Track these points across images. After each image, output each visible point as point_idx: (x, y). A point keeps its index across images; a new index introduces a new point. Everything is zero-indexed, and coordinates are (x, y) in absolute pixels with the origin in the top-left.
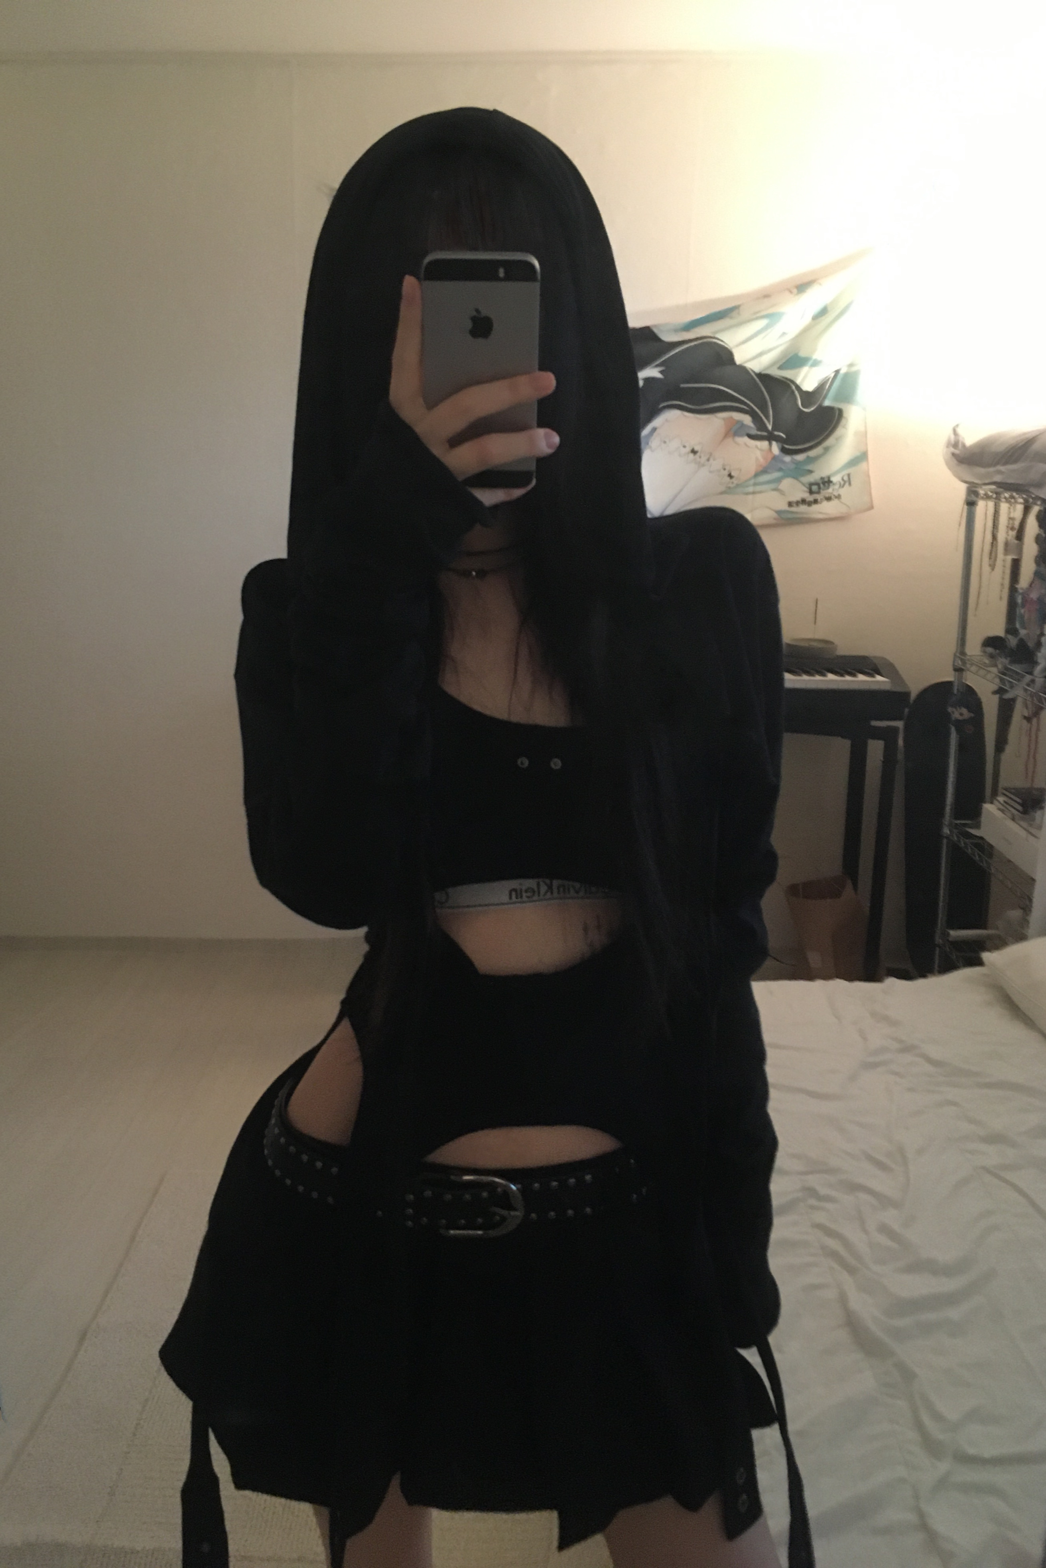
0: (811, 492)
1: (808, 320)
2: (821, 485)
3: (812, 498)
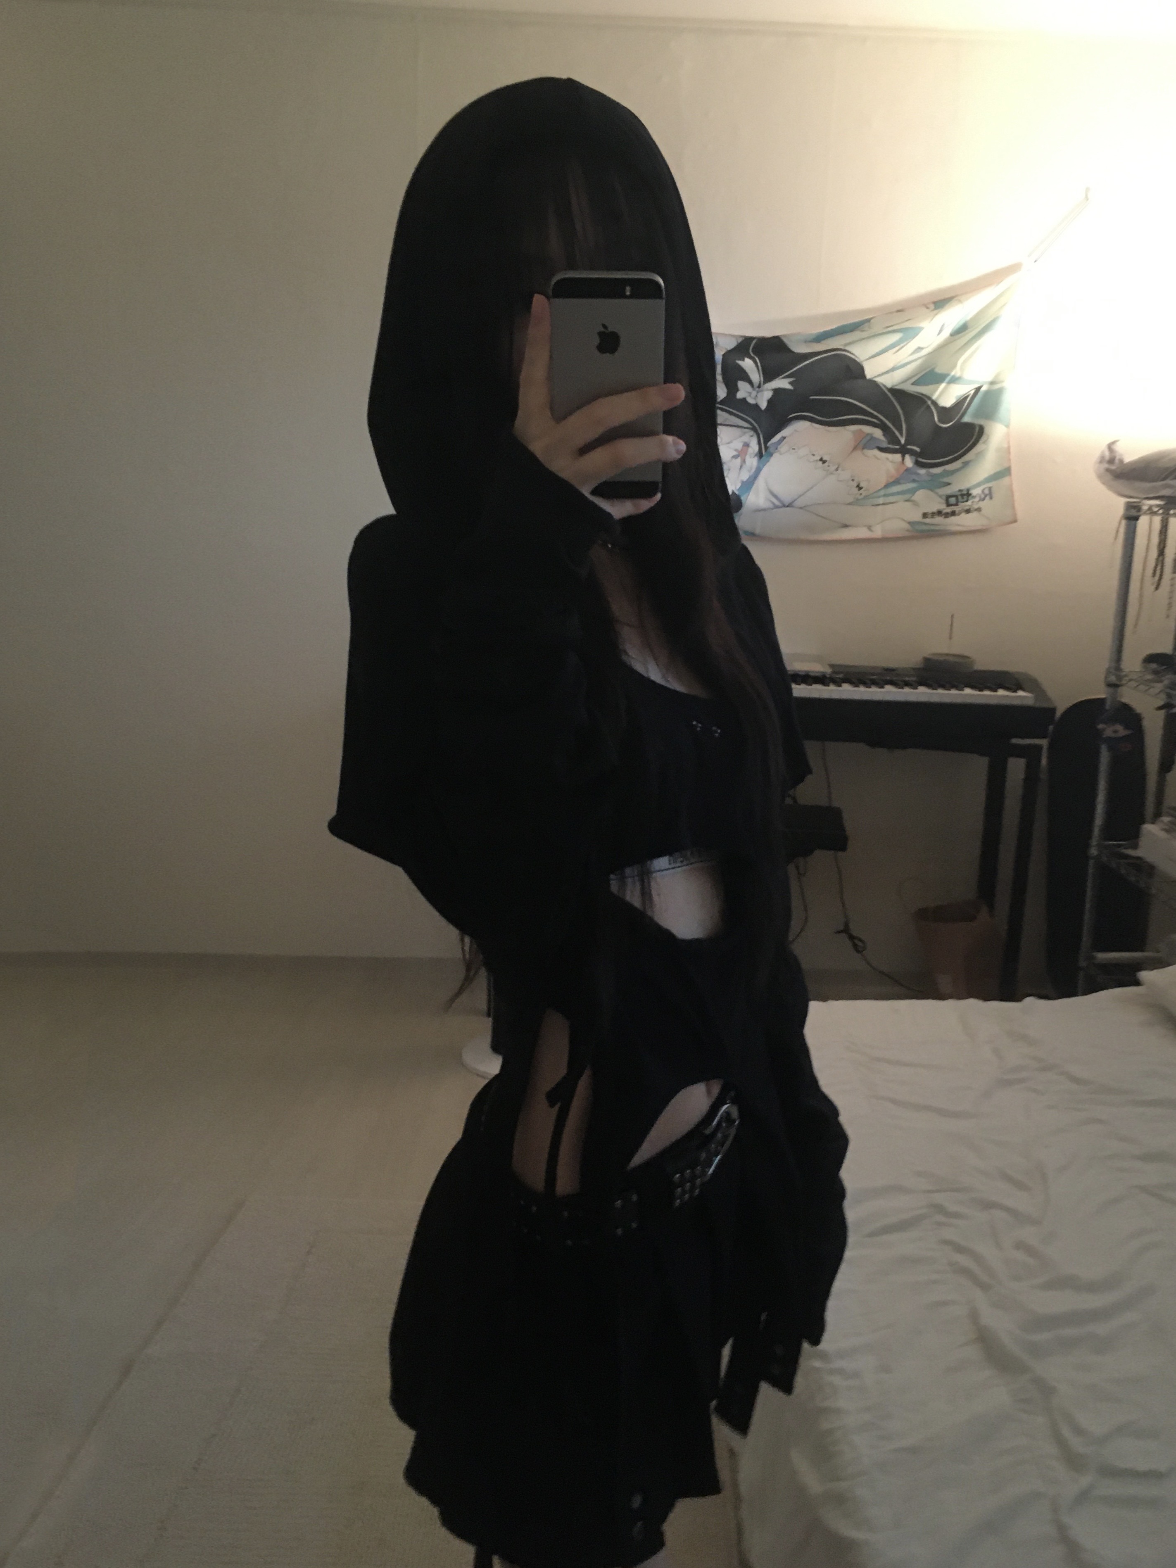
0: (948, 505)
2: (960, 497)
3: (949, 510)
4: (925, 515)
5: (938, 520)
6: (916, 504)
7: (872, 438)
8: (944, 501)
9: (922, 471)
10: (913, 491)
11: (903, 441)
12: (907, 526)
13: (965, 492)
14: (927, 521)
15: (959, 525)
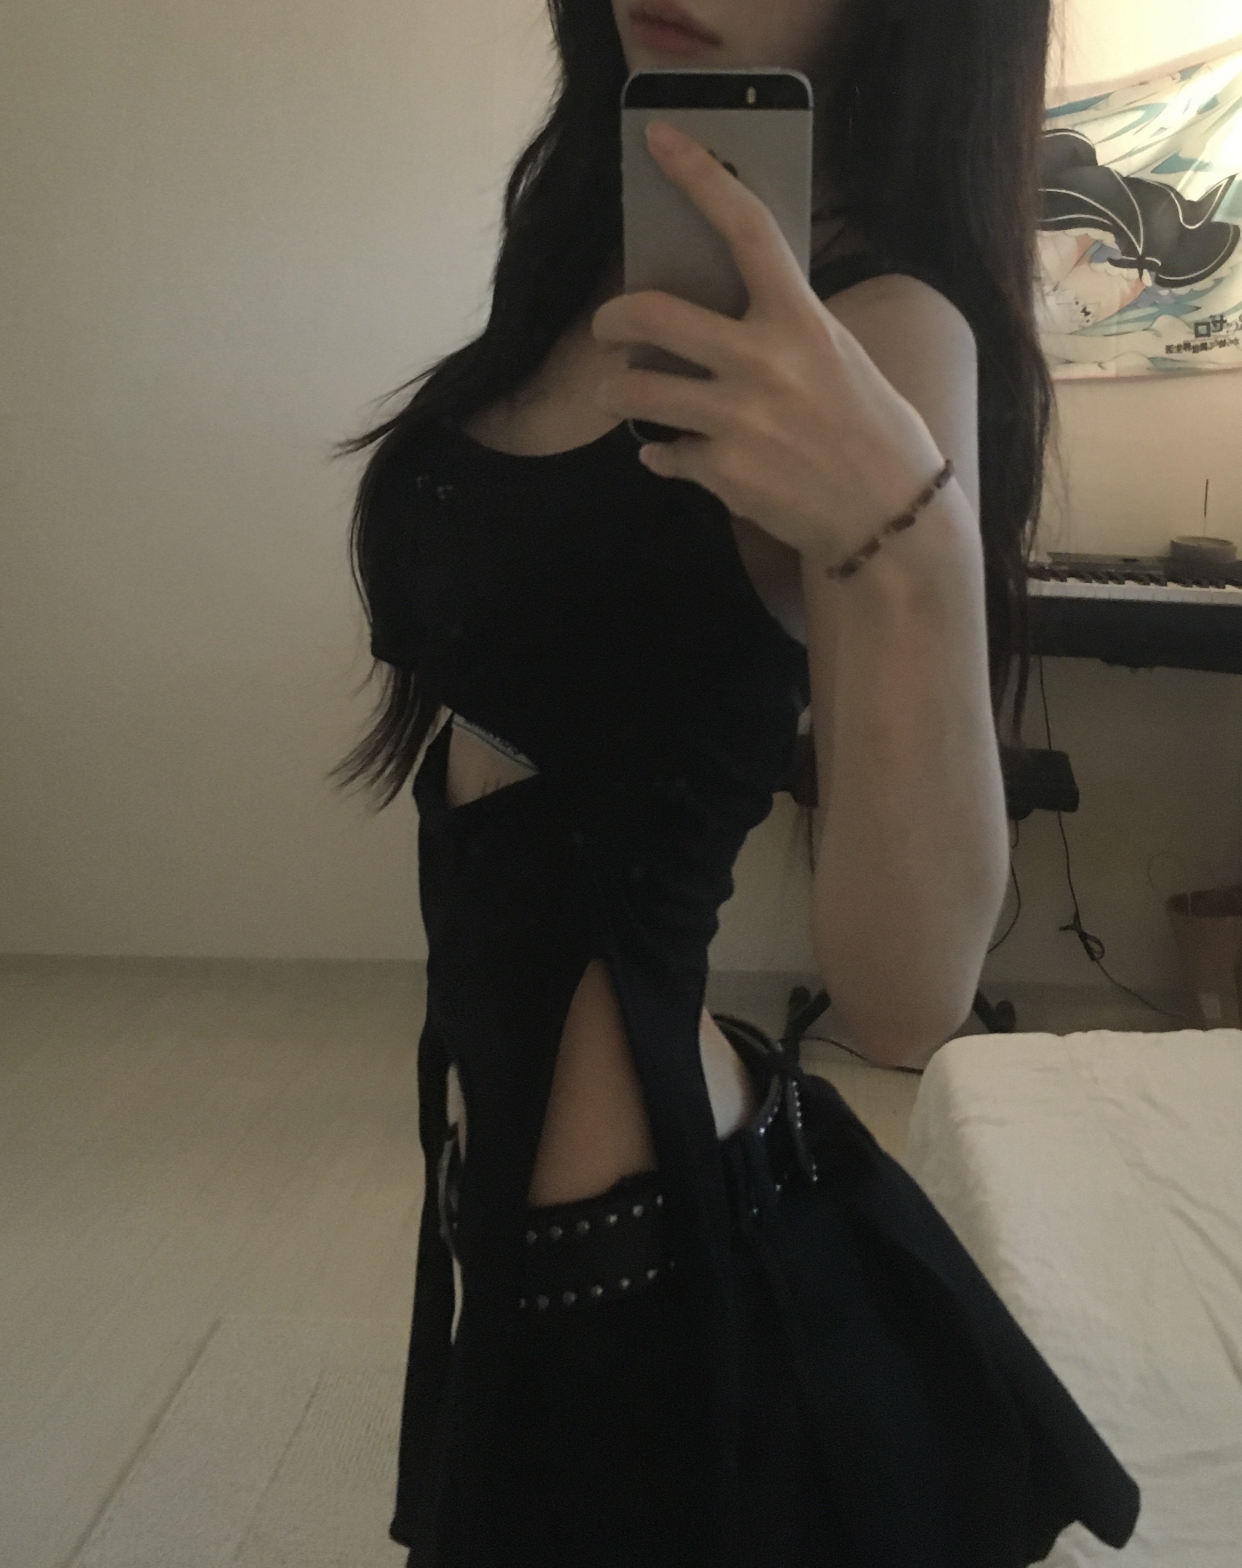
0: (1198, 335)
1: (1192, 113)
2: (1211, 325)
3: (1198, 342)
4: (1169, 349)
5: (1187, 355)
6: (1157, 334)
7: (1102, 246)
8: (1192, 331)
9: (1165, 292)
10: (1153, 317)
11: (1140, 250)
12: (1149, 364)
13: (1218, 319)
14: (1174, 356)
15: (1210, 362)
